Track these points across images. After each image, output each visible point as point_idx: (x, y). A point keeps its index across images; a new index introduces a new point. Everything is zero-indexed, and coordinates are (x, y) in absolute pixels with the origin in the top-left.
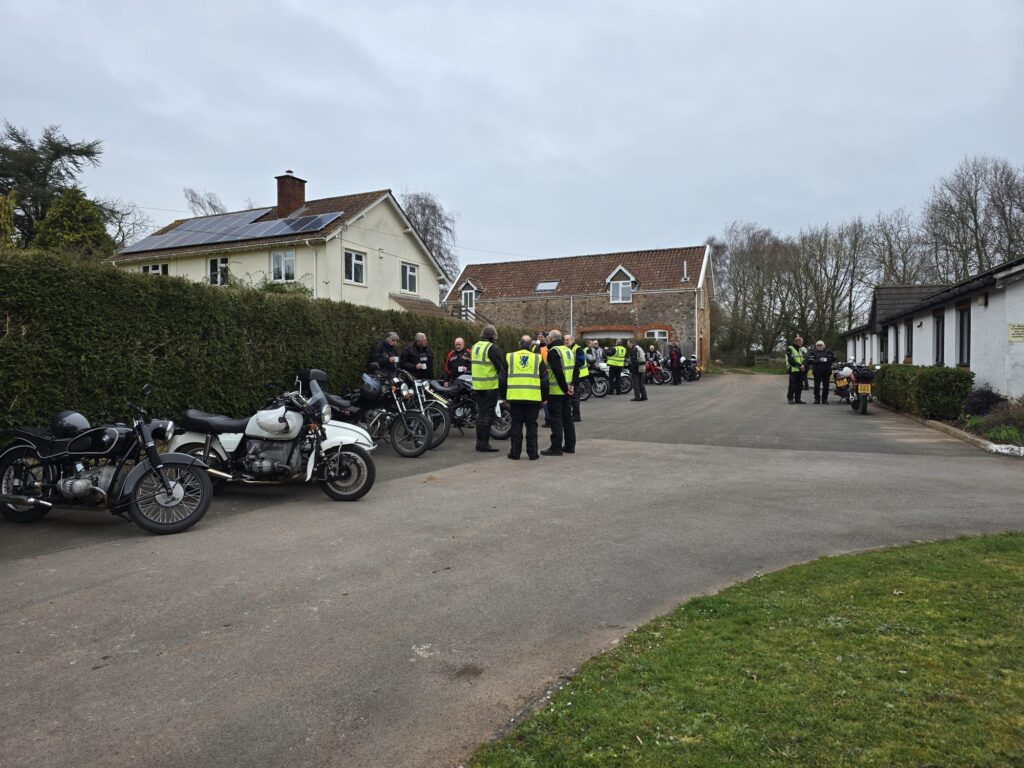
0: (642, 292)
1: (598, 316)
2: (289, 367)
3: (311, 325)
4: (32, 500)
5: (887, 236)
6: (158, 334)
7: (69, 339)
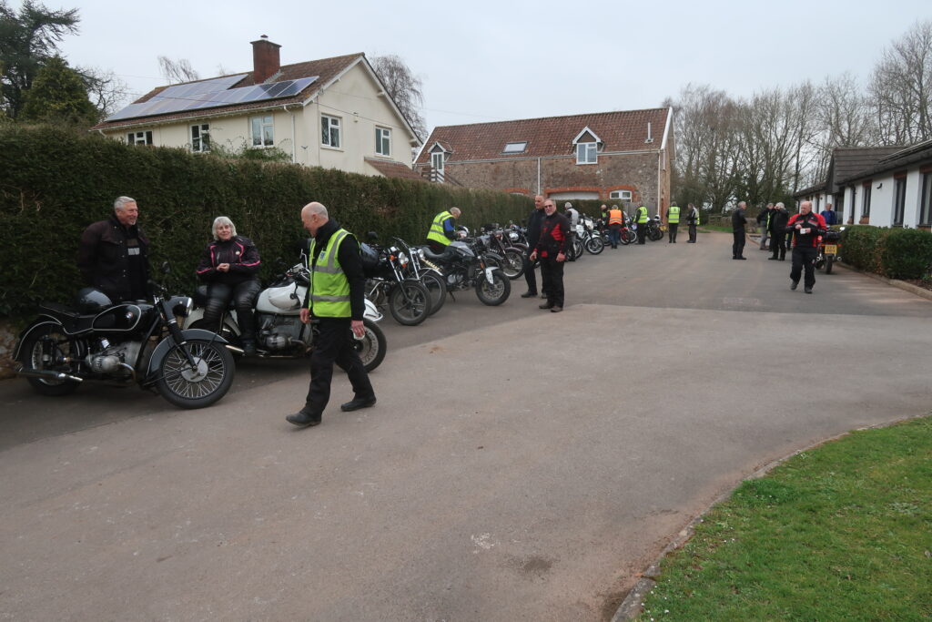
0: (608, 153)
1: (565, 177)
2: (287, 236)
3: (306, 194)
4: (63, 375)
5: (834, 98)
6: (165, 207)
7: (82, 214)
